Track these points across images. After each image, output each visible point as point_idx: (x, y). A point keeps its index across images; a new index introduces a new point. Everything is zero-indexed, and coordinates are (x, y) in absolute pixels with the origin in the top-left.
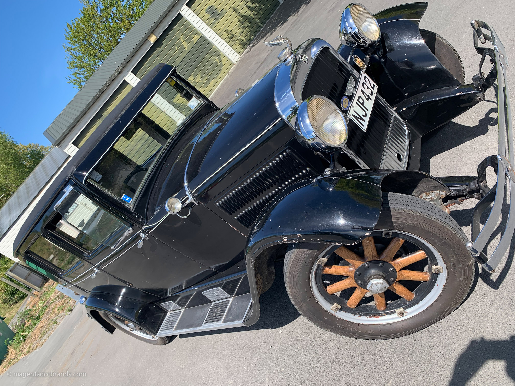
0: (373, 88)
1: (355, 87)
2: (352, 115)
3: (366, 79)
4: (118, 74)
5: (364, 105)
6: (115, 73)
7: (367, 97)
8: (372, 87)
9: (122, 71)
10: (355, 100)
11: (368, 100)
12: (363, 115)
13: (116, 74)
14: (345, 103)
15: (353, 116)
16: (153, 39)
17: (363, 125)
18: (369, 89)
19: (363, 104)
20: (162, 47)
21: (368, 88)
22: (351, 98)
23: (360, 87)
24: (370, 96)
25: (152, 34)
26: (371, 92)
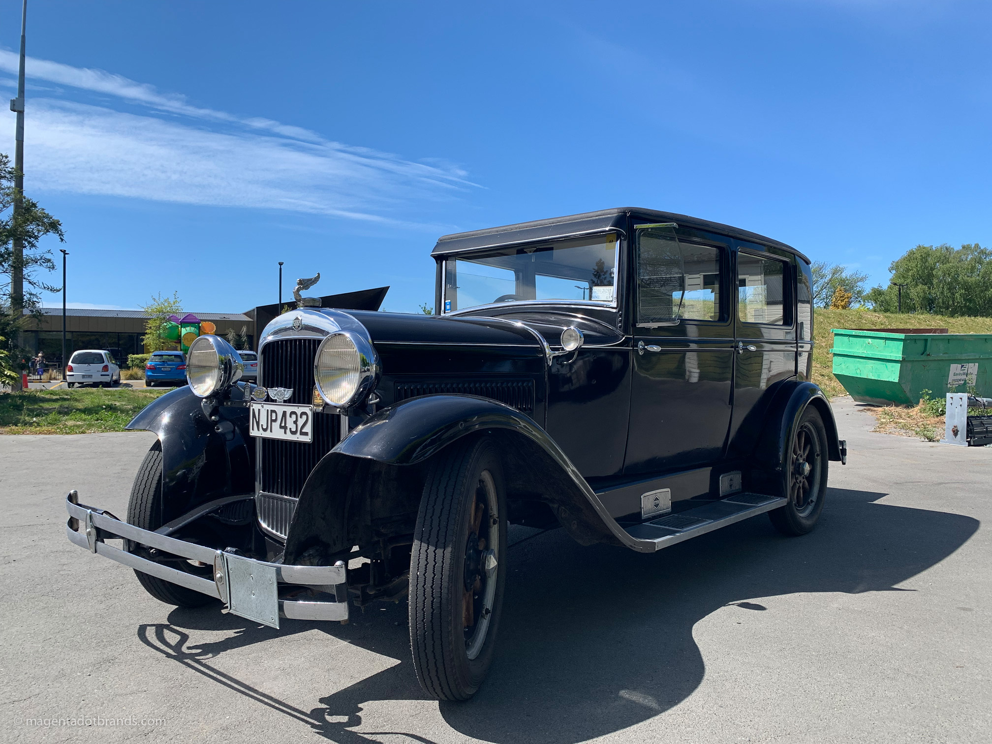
0: (302, 433)
3: (304, 417)
5: (273, 423)
7: (283, 425)
8: (303, 431)
10: (270, 407)
11: (281, 427)
15: (253, 409)
17: (253, 429)
18: (295, 425)
21: (295, 423)
22: (268, 399)
23: (289, 409)
24: (288, 431)
26: (294, 429)
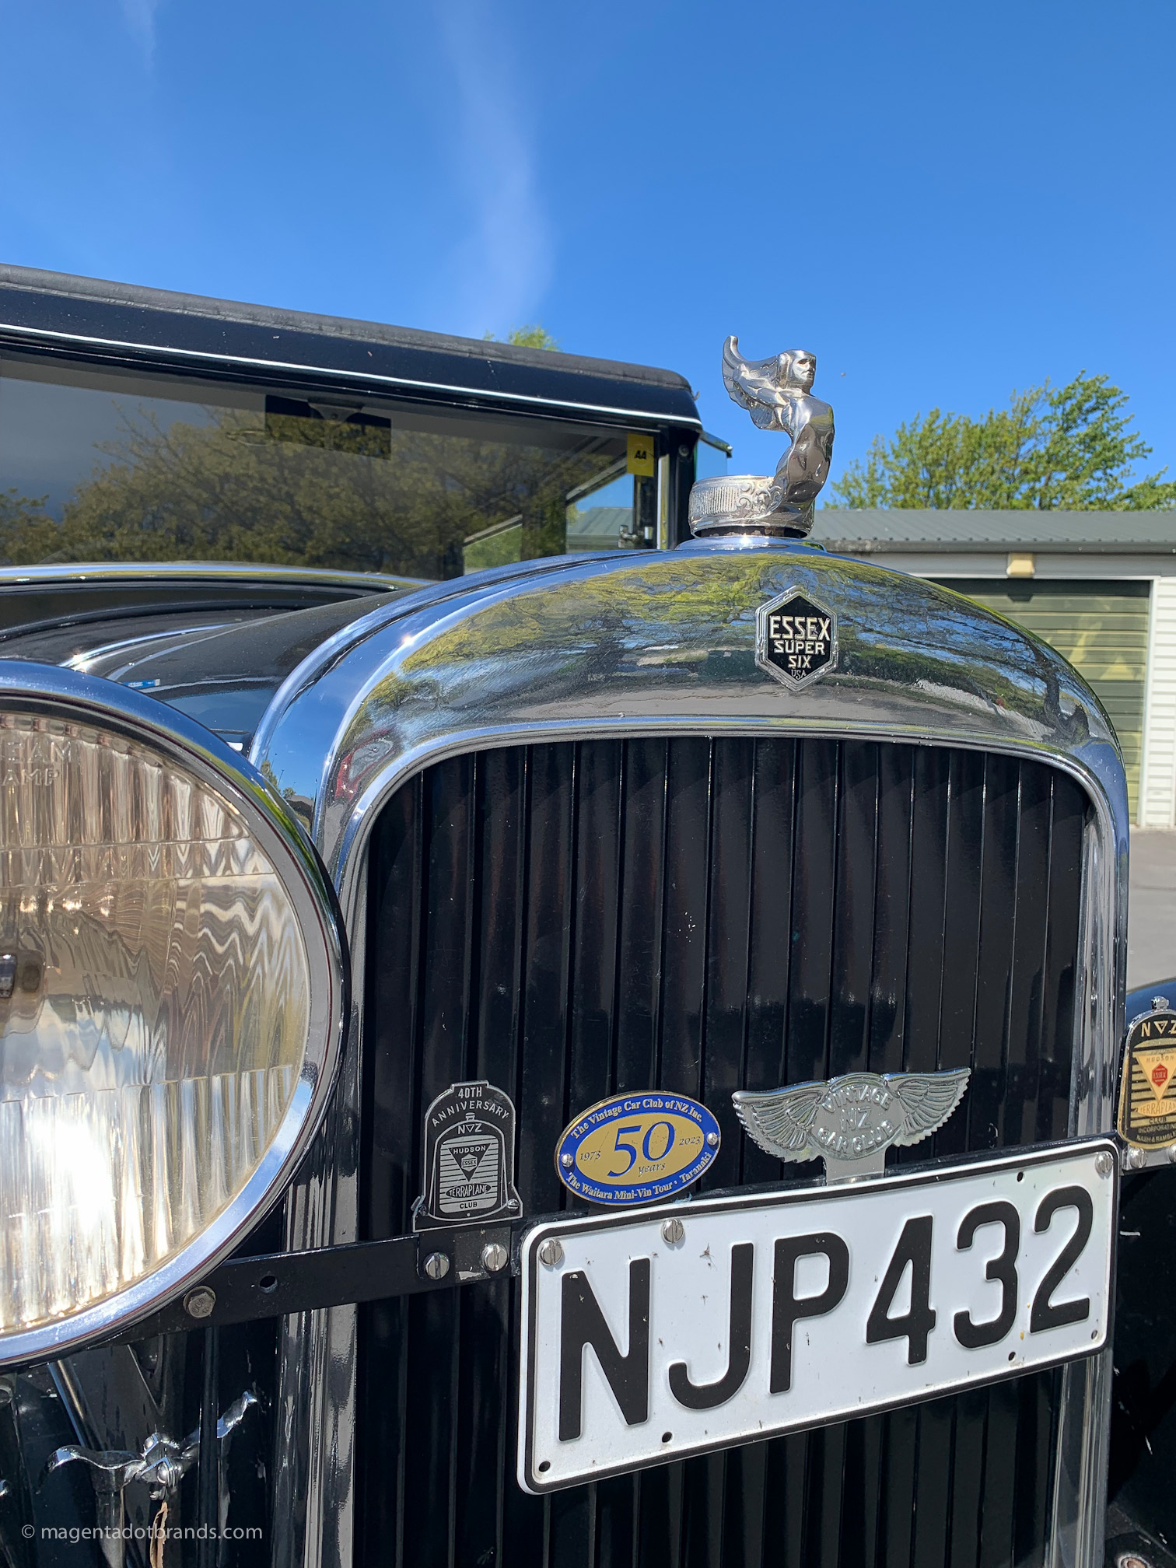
0: (1046, 1318)
1: (897, 1158)
2: (570, 1267)
3: (1066, 1221)
4: (855, 552)
5: (801, 1329)
6: (853, 543)
7: (900, 1308)
8: (1054, 1302)
9: (872, 555)
10: (760, 1225)
11: (880, 1329)
12: (678, 1374)
13: (851, 548)
14: (635, 1140)
15: (576, 1289)
16: (1020, 567)
17: (570, 1427)
18: (998, 1287)
19: (788, 1310)
20: (1019, 605)
21: (1003, 1271)
22: (745, 1169)
23: (946, 1201)
24: (942, 1337)
25: (1030, 556)
26: (987, 1314)
